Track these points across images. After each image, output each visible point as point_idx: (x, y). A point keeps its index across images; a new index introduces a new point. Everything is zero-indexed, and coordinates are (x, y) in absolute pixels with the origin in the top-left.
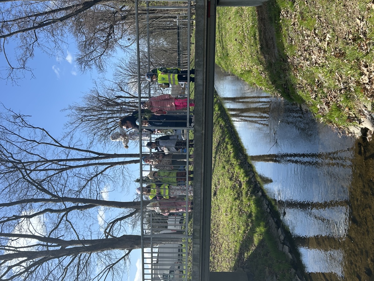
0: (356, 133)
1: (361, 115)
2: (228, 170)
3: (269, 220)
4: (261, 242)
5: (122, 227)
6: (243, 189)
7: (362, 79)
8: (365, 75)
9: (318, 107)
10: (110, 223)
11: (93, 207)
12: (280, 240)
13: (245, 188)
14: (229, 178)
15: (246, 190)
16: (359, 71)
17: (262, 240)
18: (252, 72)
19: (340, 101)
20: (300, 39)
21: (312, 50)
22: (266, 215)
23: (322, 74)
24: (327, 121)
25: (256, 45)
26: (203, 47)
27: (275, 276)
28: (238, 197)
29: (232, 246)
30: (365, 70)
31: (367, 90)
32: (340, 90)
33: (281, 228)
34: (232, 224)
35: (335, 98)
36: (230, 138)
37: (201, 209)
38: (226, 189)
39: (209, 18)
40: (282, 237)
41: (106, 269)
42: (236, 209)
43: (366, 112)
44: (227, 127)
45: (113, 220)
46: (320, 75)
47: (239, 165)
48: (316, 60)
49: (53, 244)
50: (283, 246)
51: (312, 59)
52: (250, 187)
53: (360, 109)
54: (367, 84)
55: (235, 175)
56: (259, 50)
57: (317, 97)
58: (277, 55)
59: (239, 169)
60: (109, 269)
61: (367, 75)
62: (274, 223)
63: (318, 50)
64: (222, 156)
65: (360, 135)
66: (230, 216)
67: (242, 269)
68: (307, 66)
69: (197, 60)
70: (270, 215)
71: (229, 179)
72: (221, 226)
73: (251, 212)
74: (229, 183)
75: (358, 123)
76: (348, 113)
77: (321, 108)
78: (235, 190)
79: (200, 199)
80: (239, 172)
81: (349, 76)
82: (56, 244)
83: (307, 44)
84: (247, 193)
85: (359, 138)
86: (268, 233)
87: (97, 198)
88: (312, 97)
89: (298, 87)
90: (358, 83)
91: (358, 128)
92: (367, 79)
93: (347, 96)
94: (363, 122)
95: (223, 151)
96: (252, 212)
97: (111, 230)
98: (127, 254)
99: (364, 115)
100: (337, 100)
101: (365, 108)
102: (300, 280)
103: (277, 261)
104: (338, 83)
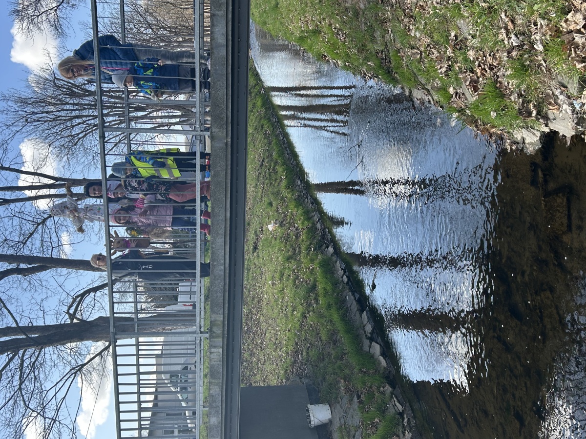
0: (528, 144)
1: (549, 104)
2: (278, 209)
3: (346, 297)
4: (331, 335)
6: (303, 241)
7: (566, 21)
8: (577, 11)
9: (451, 91)
11: (46, 270)
12: (365, 332)
13: (305, 240)
14: (279, 222)
15: (307, 243)
16: (560, 3)
17: (333, 331)
19: (504, 75)
22: (341, 287)
24: (466, 120)
27: (356, 396)
28: (294, 255)
29: (284, 337)
31: (577, 47)
32: (510, 51)
33: (366, 312)
34: (283, 300)
35: (491, 69)
36: (281, 154)
37: (225, 284)
38: (273, 241)
40: (369, 328)
41: (70, 374)
42: (289, 276)
43: (561, 97)
44: (276, 136)
45: (82, 292)
46: (462, 23)
50: (371, 343)
52: (314, 239)
53: (548, 91)
54: (579, 32)
55: (288, 217)
57: (450, 70)
62: (355, 303)
64: (267, 184)
65: (536, 148)
67: (298, 379)
68: (436, 4)
70: (348, 287)
71: (278, 225)
72: (265, 302)
74: (280, 231)
77: (456, 93)
78: (289, 243)
80: (296, 213)
81: (533, 18)
84: (308, 248)
85: (533, 153)
87: (51, 255)
88: (439, 71)
89: (412, 53)
90: (556, 30)
91: (536, 132)
93: (523, 64)
95: (270, 175)
97: (79, 309)
98: (106, 348)
99: (557, 103)
100: (495, 74)
101: (562, 88)
102: (400, 407)
103: (360, 370)
104: (505, 35)
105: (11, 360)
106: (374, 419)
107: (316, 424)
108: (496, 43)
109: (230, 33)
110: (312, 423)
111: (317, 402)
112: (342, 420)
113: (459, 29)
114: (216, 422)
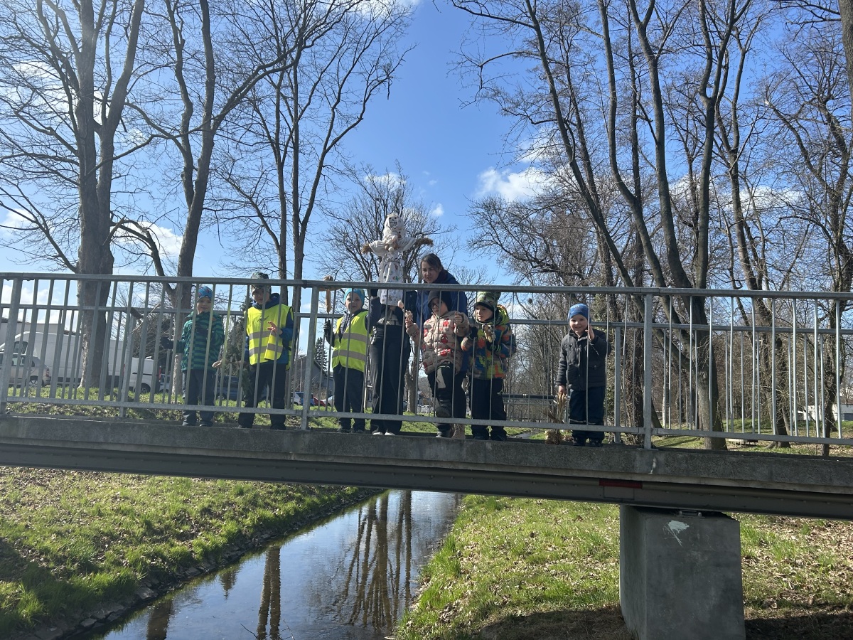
2: (231, 504)
6: (172, 545)
10: (148, 234)
11: (187, 200)
13: (173, 550)
14: (210, 506)
15: (165, 553)
25: (524, 602)
28: (153, 532)
38: (182, 498)
39: (598, 483)
42: (120, 524)
45: (155, 240)
47: (240, 531)
49: (108, 110)
52: (171, 564)
55: (215, 521)
59: (229, 532)
60: (37, 222)
70: (73, 629)
71: (206, 505)
78: (173, 522)
82: (107, 115)
87: (206, 208)
96: (96, 573)
98: (67, 263)
105: (69, 147)
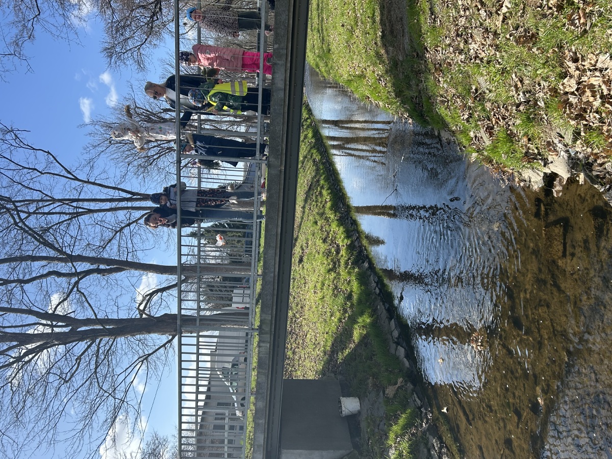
0: (533, 182)
1: (550, 150)
2: (322, 227)
3: (377, 306)
4: (364, 339)
5: (164, 303)
6: (342, 256)
7: (563, 84)
8: (571, 77)
9: (472, 134)
10: (147, 296)
11: (122, 271)
12: (392, 337)
13: (344, 255)
14: (322, 239)
15: (346, 259)
16: (558, 70)
17: (365, 335)
18: (365, 77)
19: (514, 124)
20: (450, 16)
21: (471, 34)
22: (373, 297)
23: (486, 78)
24: (483, 159)
25: (375, 31)
26: (286, 25)
27: (382, 391)
28: (334, 268)
29: (321, 340)
30: (572, 66)
31: (571, 105)
32: (518, 106)
33: (394, 319)
34: (323, 306)
35: (504, 119)
36: (326, 179)
37: (274, 289)
38: (317, 255)
40: (396, 334)
41: (138, 362)
42: (329, 286)
43: (560, 145)
44: (323, 164)
46: (481, 80)
47: (337, 220)
48: (476, 53)
49: (60, 324)
50: (397, 347)
51: (469, 50)
52: (352, 255)
53: (549, 140)
54: (573, 93)
55: (331, 235)
56: (378, 39)
57: (471, 117)
58: (407, 47)
59: (337, 226)
60: (142, 361)
61: (575, 76)
62: (384, 311)
63: (483, 33)
64: (314, 205)
65: (541, 186)
66: (320, 295)
67: (333, 375)
68: (460, 63)
69: (276, 46)
70: (380, 298)
71: (321, 241)
72: (307, 308)
73: (351, 291)
74: (323, 247)
75: (543, 164)
76: (526, 146)
77: (476, 137)
78: (330, 258)
79: (272, 275)
80: (338, 232)
81: (537, 79)
82: (64, 324)
83: (463, 23)
84: (346, 264)
85: (537, 190)
86: (374, 324)
87: (127, 259)
88: (462, 118)
89: (440, 101)
90: (554, 91)
91: (539, 173)
92: (575, 85)
93: (529, 116)
94: (552, 162)
95: (316, 198)
96: (353, 291)
97: (148, 306)
98: (170, 341)
99: (555, 150)
100: (507, 123)
101: (560, 138)
102: (419, 402)
103: (387, 370)
104: (514, 92)
105: (89, 347)
106: (396, 411)
107: (347, 414)
108: (508, 98)
109: (288, 79)
110: (343, 413)
111: (348, 395)
112: (369, 411)
113: (479, 84)
114: (262, 406)
